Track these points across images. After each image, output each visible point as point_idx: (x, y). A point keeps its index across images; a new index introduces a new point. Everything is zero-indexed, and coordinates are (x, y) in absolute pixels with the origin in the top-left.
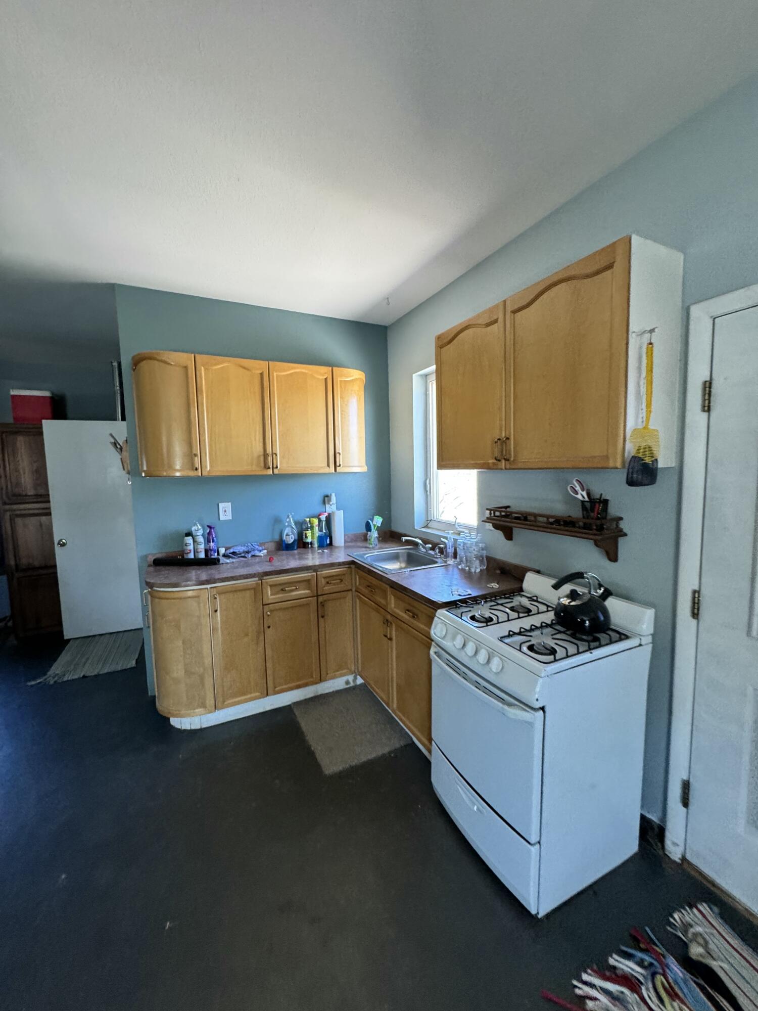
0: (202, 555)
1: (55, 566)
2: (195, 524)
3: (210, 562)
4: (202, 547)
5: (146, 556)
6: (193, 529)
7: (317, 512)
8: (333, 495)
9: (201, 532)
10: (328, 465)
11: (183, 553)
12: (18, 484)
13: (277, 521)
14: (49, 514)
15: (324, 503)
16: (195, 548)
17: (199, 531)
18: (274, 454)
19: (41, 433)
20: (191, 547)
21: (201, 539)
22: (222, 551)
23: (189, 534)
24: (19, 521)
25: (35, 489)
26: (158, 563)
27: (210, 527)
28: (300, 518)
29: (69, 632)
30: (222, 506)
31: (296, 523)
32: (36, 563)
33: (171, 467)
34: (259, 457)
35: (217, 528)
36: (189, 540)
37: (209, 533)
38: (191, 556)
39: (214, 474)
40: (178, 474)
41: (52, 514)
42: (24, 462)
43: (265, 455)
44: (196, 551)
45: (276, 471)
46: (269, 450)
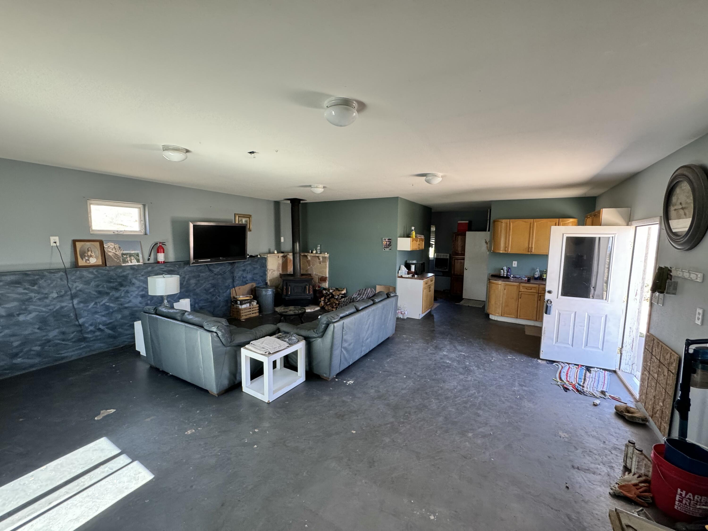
0: (505, 276)
1: (463, 276)
2: (504, 267)
3: (507, 278)
4: (506, 273)
5: (490, 274)
6: (504, 268)
9: (506, 269)
11: (500, 274)
12: (457, 250)
13: (533, 269)
14: (464, 260)
16: (504, 273)
17: (505, 268)
18: (532, 248)
19: (465, 235)
20: (502, 273)
21: (506, 271)
22: (512, 276)
23: (502, 269)
24: (456, 261)
25: (461, 252)
26: (493, 276)
27: (509, 268)
28: (542, 270)
29: (464, 297)
30: (514, 262)
31: (540, 271)
32: (458, 274)
33: (499, 250)
34: (526, 249)
35: (512, 269)
36: (502, 271)
37: (508, 270)
38: (502, 275)
39: (511, 253)
40: (501, 252)
41: (465, 259)
42: (459, 243)
43: (529, 248)
44: (504, 274)
45: (532, 253)
46: (530, 246)
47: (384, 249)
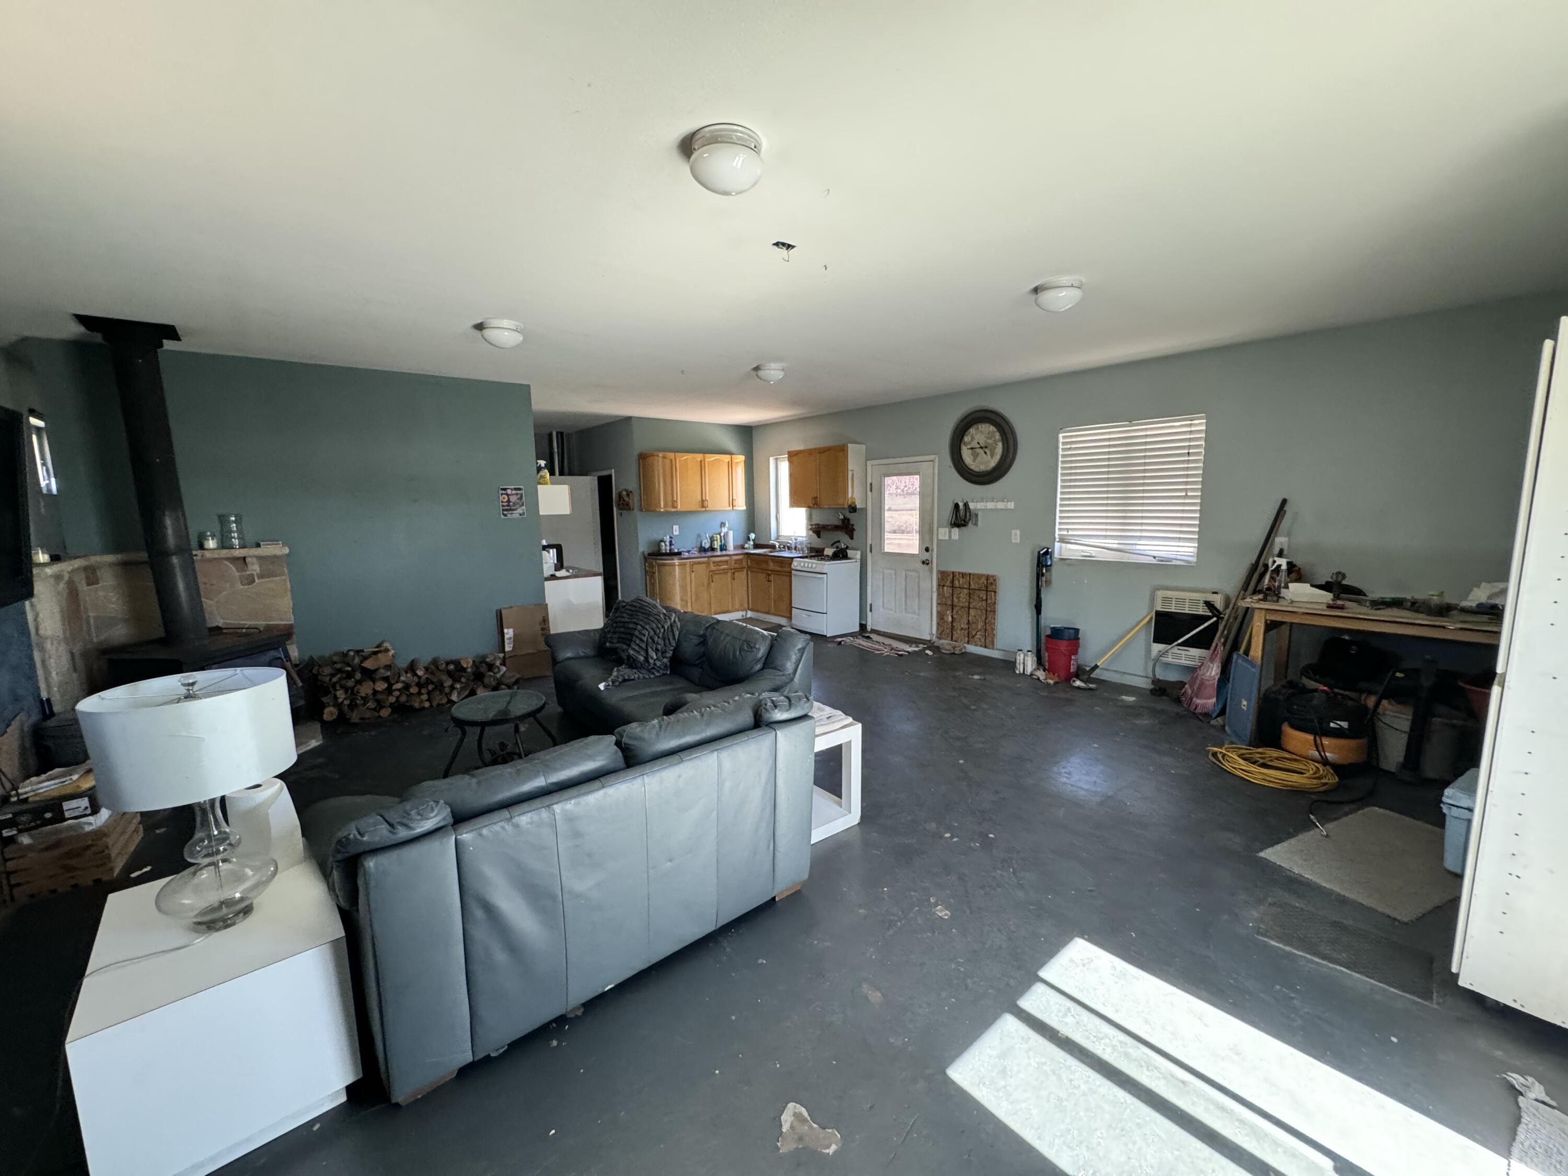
0: (668, 551)
2: (665, 536)
3: (672, 554)
4: (669, 548)
5: (644, 552)
6: (665, 538)
7: (718, 532)
8: (727, 522)
10: (729, 506)
11: (660, 550)
13: (699, 536)
15: (721, 527)
17: (667, 539)
18: (706, 500)
20: (663, 547)
21: (667, 543)
22: (676, 550)
23: (663, 540)
26: (651, 555)
27: (672, 537)
28: (710, 535)
30: (674, 527)
31: (708, 537)
33: (659, 506)
34: (699, 501)
36: (663, 544)
37: (672, 541)
38: (664, 551)
39: (681, 510)
40: (661, 510)
43: (703, 501)
44: (666, 550)
45: (704, 509)
46: (704, 498)
47: (505, 515)
